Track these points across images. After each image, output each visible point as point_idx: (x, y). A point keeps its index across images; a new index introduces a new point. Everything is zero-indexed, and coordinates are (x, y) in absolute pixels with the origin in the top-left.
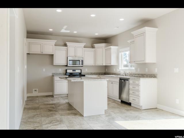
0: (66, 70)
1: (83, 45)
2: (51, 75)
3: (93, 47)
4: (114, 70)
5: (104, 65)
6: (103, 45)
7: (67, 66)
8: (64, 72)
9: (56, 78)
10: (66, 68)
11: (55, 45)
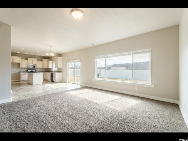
0: (27, 70)
1: (36, 59)
2: (19, 72)
3: (42, 60)
4: (51, 70)
5: (47, 68)
6: (46, 60)
7: (28, 68)
8: (26, 71)
9: (22, 74)
10: (27, 69)
11: (21, 59)
